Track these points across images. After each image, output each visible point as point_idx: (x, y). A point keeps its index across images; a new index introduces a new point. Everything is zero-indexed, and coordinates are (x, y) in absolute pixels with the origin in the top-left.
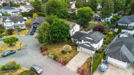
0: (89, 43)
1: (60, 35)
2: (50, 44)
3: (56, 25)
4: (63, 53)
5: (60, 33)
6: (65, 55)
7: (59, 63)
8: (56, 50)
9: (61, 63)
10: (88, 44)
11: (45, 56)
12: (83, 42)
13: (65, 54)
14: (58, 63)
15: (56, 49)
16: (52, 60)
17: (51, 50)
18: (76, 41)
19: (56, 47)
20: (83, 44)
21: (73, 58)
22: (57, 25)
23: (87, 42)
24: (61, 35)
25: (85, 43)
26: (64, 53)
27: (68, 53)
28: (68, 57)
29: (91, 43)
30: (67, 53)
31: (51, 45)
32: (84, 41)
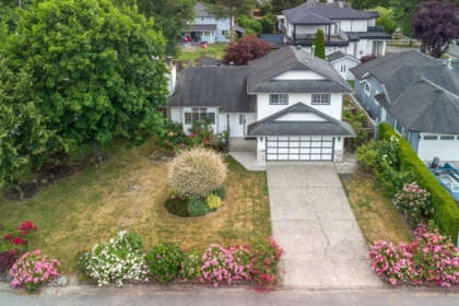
0: (306, 100)
1: (115, 100)
2: (30, 190)
3: (65, 22)
4: (187, 214)
5: (115, 79)
6: (202, 221)
7: (222, 291)
8: (115, 214)
12: (265, 108)
13: (201, 214)
14: (206, 292)
15: (104, 210)
16: (140, 291)
17: (74, 227)
18: (211, 119)
19: (97, 197)
20: (271, 120)
21: (274, 216)
23: (293, 100)
24: (122, 93)
25: (283, 107)
26: (190, 208)
27: (215, 201)
28: (231, 223)
30: (212, 205)
31: (36, 198)
32: (274, 99)
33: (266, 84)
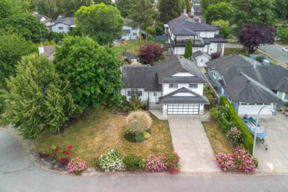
0: (187, 86)
4: (135, 141)
5: (102, 81)
6: (142, 144)
7: (156, 174)
9: (161, 171)
10: (184, 90)
11: (85, 174)
12: (167, 90)
13: (142, 141)
14: (149, 174)
16: (122, 174)
17: (86, 147)
19: (92, 133)
20: (170, 95)
21: (173, 142)
22: (85, 55)
23: (180, 86)
24: (105, 86)
25: (175, 89)
26: (137, 138)
27: (147, 135)
28: (155, 145)
29: (191, 86)
30: (146, 137)
32: (171, 86)
33: (168, 79)
